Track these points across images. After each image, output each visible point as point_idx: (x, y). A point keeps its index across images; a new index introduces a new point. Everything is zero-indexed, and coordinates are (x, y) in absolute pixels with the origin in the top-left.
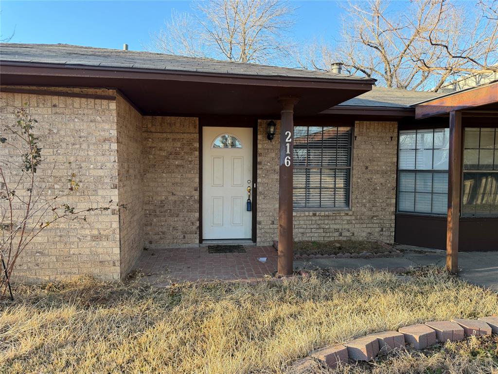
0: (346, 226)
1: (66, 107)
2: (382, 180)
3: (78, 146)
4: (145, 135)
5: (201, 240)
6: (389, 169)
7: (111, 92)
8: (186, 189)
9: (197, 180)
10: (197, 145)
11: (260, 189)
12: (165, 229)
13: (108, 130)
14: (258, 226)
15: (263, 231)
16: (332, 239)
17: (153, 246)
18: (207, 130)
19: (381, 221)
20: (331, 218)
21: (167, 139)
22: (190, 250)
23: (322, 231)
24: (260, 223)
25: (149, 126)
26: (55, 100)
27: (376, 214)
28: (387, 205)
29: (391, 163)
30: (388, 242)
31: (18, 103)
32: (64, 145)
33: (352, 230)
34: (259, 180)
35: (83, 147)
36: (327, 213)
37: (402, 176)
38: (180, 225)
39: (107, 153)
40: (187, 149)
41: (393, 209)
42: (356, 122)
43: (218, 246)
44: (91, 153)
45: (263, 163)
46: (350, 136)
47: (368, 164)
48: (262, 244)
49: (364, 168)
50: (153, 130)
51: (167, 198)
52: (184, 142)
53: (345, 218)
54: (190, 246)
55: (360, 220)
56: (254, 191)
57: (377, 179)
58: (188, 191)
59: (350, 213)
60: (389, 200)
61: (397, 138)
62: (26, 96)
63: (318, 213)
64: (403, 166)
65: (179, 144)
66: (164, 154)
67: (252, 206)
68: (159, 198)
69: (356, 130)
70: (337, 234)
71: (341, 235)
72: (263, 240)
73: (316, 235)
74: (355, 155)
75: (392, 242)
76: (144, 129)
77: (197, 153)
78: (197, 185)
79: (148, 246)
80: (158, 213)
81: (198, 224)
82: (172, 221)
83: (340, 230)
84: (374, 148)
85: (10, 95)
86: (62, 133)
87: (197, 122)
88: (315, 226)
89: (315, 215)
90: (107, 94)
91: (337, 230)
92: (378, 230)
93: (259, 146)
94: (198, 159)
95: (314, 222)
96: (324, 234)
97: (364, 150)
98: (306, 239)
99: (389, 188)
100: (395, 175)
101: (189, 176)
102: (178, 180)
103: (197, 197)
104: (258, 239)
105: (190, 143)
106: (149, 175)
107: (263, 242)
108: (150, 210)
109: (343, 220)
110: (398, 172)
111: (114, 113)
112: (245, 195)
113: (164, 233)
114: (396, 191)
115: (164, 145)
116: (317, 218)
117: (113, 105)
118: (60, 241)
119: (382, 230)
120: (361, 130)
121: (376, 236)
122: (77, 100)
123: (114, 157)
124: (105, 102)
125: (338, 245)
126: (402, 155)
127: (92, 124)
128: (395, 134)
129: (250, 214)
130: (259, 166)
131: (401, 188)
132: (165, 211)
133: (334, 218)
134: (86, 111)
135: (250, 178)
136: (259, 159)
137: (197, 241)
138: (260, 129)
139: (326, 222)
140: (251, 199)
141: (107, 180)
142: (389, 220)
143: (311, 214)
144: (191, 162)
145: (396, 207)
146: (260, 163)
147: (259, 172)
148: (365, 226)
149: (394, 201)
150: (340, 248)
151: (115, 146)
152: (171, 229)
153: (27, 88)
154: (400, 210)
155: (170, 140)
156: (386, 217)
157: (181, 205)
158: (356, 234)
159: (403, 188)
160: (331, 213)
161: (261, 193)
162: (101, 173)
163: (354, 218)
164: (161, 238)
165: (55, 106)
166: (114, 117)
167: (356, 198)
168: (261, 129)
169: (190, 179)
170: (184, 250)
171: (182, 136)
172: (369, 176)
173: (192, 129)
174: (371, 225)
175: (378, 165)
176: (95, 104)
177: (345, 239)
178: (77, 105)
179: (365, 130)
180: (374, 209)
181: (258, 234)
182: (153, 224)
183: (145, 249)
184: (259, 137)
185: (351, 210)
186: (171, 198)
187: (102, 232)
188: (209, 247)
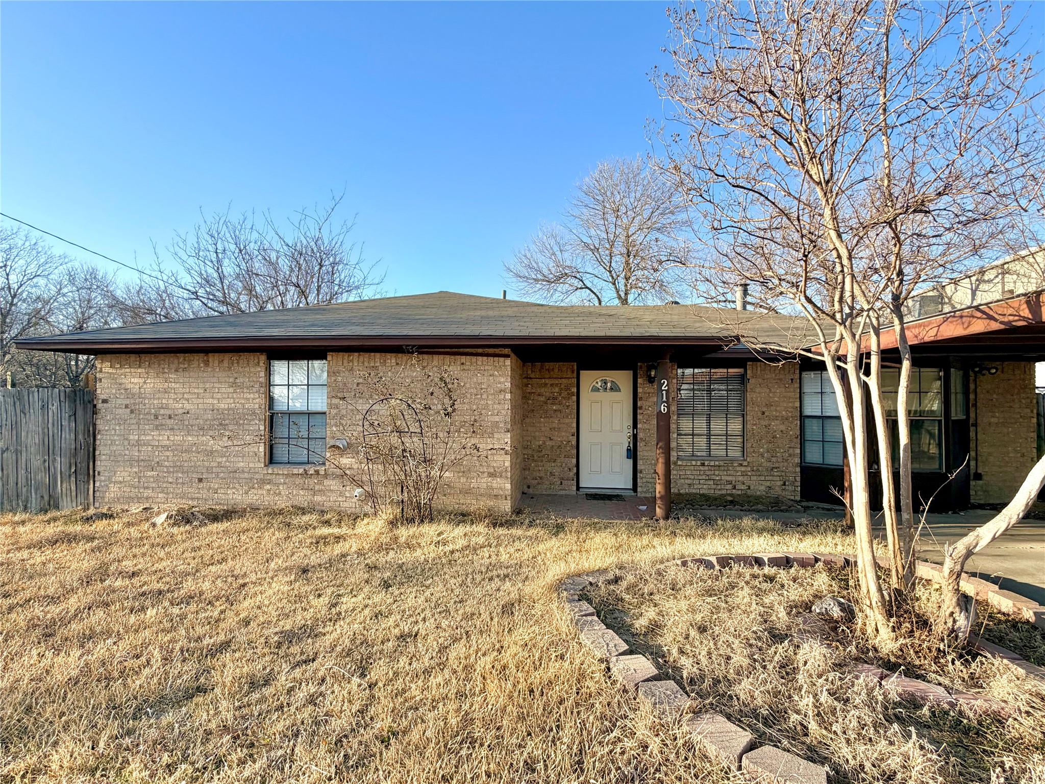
0: (741, 478)
1: (471, 364)
2: (783, 427)
3: (479, 396)
4: (525, 380)
5: (578, 488)
6: (790, 414)
7: (507, 351)
8: (563, 434)
9: (575, 425)
10: (574, 390)
11: (641, 435)
12: (542, 474)
13: (503, 383)
14: (638, 474)
15: (644, 480)
16: (724, 492)
17: (531, 491)
18: (583, 373)
19: (783, 474)
20: (723, 468)
21: (546, 384)
22: (567, 496)
23: (711, 482)
24: (641, 472)
25: (529, 372)
26: (463, 359)
27: (777, 465)
28: (790, 455)
29: (793, 408)
30: (792, 498)
31: (435, 363)
32: (469, 396)
33: (748, 483)
34: (639, 426)
35: (483, 397)
36: (717, 463)
37: (807, 421)
38: (557, 471)
39: (503, 402)
40: (564, 394)
41: (797, 460)
42: (748, 363)
43: (596, 494)
44: (489, 402)
45: (644, 407)
46: (743, 379)
47: (764, 409)
48: (643, 495)
49: (760, 414)
50: (532, 376)
51: (544, 443)
52: (562, 386)
53: (738, 469)
54: (567, 492)
55: (757, 471)
56: (635, 437)
57: (776, 425)
58: (566, 436)
59: (745, 463)
60: (791, 450)
61: (798, 381)
62: (441, 357)
63: (706, 463)
64: (808, 411)
65: (557, 390)
66: (542, 399)
67: (633, 453)
68: (537, 443)
69: (749, 372)
70: (729, 487)
71: (734, 488)
72: (645, 490)
73: (705, 487)
74: (748, 399)
75: (798, 498)
76: (524, 376)
77: (575, 398)
78: (575, 430)
79: (526, 490)
80: (536, 458)
81: (575, 470)
82: (549, 466)
83: (733, 482)
84: (770, 390)
85: (430, 356)
86: (468, 385)
87: (575, 367)
88: (704, 477)
89: (703, 465)
90: (503, 353)
91: (730, 482)
92: (779, 483)
93: (640, 390)
94: (575, 403)
95: (702, 473)
96: (714, 487)
97: (759, 393)
98: (694, 491)
99: (791, 436)
100: (799, 422)
101: (567, 421)
102: (555, 425)
103: (574, 442)
104: (639, 489)
105: (567, 388)
106: (527, 420)
107: (645, 492)
108: (528, 455)
109: (737, 471)
110: (803, 418)
111: (509, 368)
112: (625, 442)
113: (541, 478)
114: (801, 439)
115: (542, 390)
116: (706, 468)
117: (508, 362)
118: (463, 476)
119: (784, 484)
120: (755, 371)
121: (777, 491)
122: (480, 358)
123: (508, 405)
124: (502, 359)
125: (730, 498)
126: (807, 400)
127: (491, 378)
128: (797, 376)
129: (631, 461)
130: (639, 411)
131: (806, 436)
132: (543, 456)
133: (726, 468)
134: (487, 368)
135: (631, 423)
136: (639, 404)
137: (575, 488)
138: (640, 372)
139: (717, 473)
140: (631, 446)
141: (502, 425)
142: (794, 474)
143: (699, 463)
144: (568, 406)
145: (801, 458)
146: (641, 408)
147: (639, 417)
148: (763, 478)
149: (798, 451)
150: (731, 502)
151: (508, 396)
152: (548, 474)
153: (443, 350)
154: (807, 461)
155: (549, 385)
156: (790, 469)
157: (558, 450)
158: (752, 488)
159: (808, 436)
160: (722, 463)
161: (641, 439)
162: (497, 419)
163: (749, 469)
164: (539, 484)
165: (462, 364)
166: (508, 372)
167: (752, 447)
168: (642, 373)
169: (567, 424)
170: (562, 496)
171: (560, 381)
172: (766, 423)
173: (569, 375)
174: (770, 478)
175: (776, 411)
176: (494, 361)
177: (739, 492)
178: (479, 363)
179: (759, 372)
180: (774, 459)
181: (639, 484)
182: (531, 468)
183: (523, 493)
184: (640, 381)
185: (746, 460)
186: (549, 443)
187: (496, 469)
188: (586, 494)
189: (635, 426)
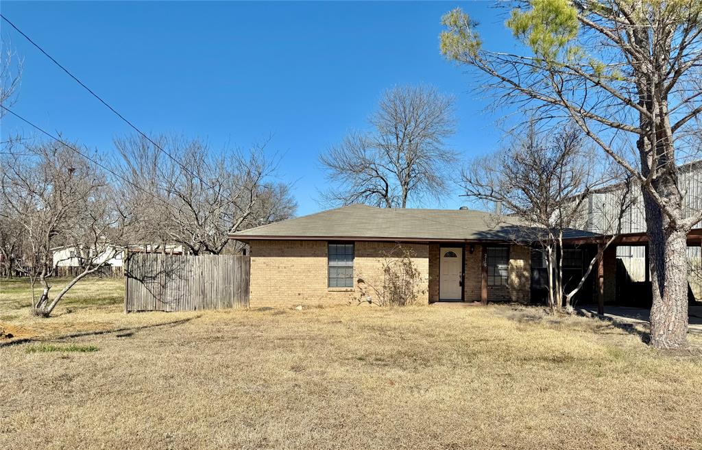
0: (507, 294)
8: (433, 276)
9: (438, 272)
10: (438, 256)
11: (466, 276)
14: (465, 293)
15: (467, 295)
16: (500, 300)
18: (442, 249)
19: (524, 292)
20: (500, 289)
23: (495, 296)
26: (410, 245)
27: (522, 288)
29: (528, 264)
33: (510, 296)
34: (466, 272)
40: (434, 258)
41: (529, 286)
45: (468, 264)
46: (508, 252)
47: (517, 265)
49: (515, 267)
52: (433, 255)
53: (506, 290)
56: (463, 277)
60: (527, 282)
61: (530, 253)
67: (462, 284)
69: (511, 249)
70: (502, 297)
72: (468, 299)
73: (492, 298)
75: (529, 302)
77: (438, 260)
78: (438, 274)
81: (438, 291)
83: (504, 295)
84: (519, 257)
87: (439, 246)
88: (492, 294)
89: (492, 288)
92: (522, 296)
93: (466, 257)
94: (439, 262)
95: (491, 292)
96: (496, 298)
100: (530, 270)
103: (438, 279)
104: (465, 299)
105: (435, 256)
107: (468, 301)
110: (532, 269)
112: (459, 279)
114: (531, 278)
116: (493, 290)
119: (524, 296)
121: (521, 299)
122: (417, 245)
127: (421, 253)
128: (530, 251)
129: (461, 287)
130: (466, 266)
134: (420, 249)
135: (461, 271)
136: (466, 262)
137: (438, 299)
138: (467, 249)
139: (497, 292)
140: (462, 281)
142: (528, 292)
143: (490, 288)
144: (435, 264)
145: (531, 285)
146: (466, 264)
147: (466, 268)
149: (530, 282)
154: (533, 286)
156: (526, 289)
157: (431, 283)
161: (467, 278)
162: (423, 268)
163: (510, 290)
167: (512, 281)
169: (435, 271)
172: (517, 271)
173: (436, 250)
177: (506, 300)
178: (417, 247)
179: (515, 250)
180: (520, 286)
181: (465, 297)
184: (466, 253)
189: (463, 271)
